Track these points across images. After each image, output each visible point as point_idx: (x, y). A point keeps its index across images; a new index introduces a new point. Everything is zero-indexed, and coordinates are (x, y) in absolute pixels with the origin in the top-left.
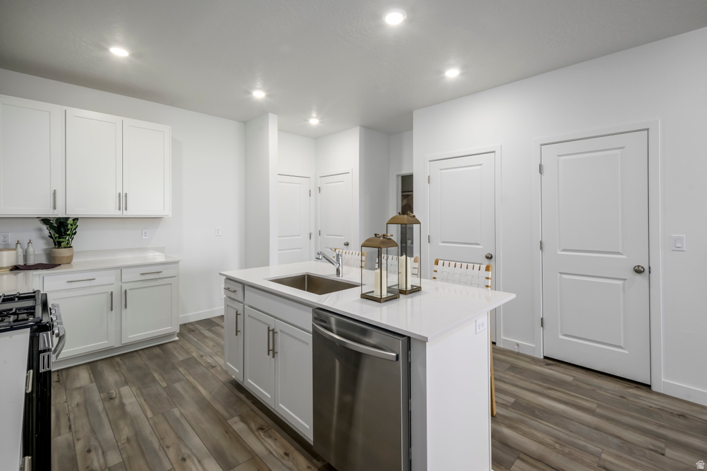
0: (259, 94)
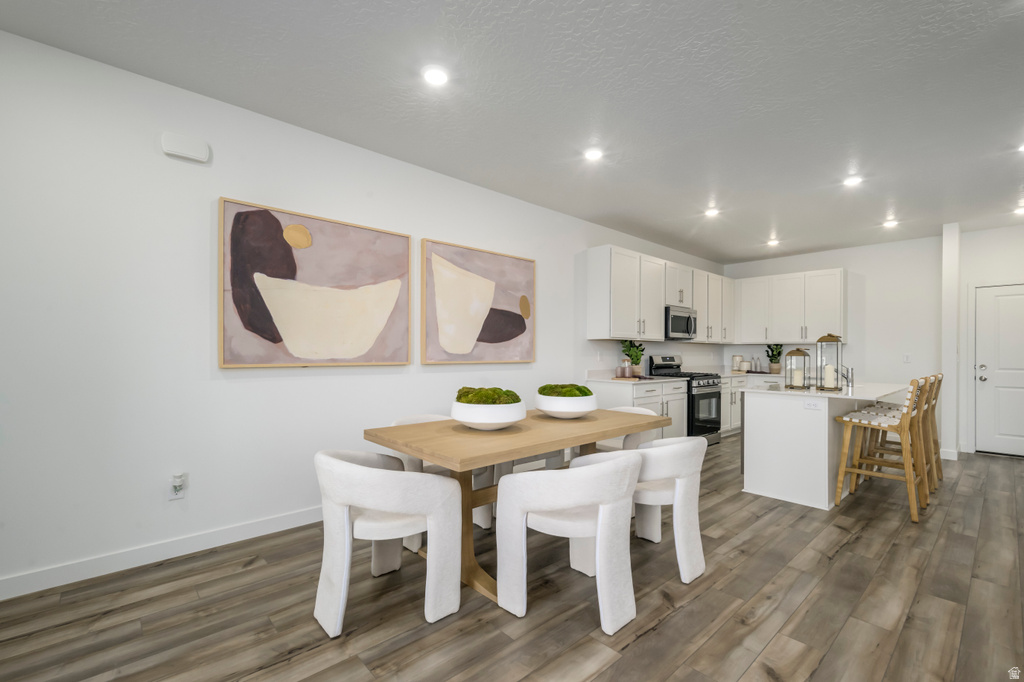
0: (891, 224)
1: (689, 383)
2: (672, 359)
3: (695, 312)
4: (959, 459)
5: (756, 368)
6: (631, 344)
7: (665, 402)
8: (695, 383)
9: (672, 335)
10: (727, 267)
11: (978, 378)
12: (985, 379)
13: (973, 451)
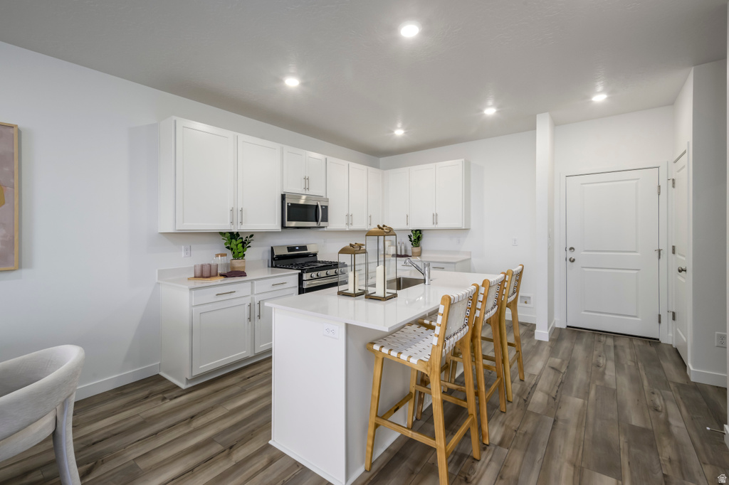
0: (490, 111)
1: (300, 276)
2: (304, 248)
3: (327, 200)
4: (550, 340)
5: (406, 251)
6: (233, 236)
7: (257, 302)
8: (306, 276)
9: (288, 224)
10: (382, 160)
11: (568, 259)
12: (573, 261)
13: (564, 327)
